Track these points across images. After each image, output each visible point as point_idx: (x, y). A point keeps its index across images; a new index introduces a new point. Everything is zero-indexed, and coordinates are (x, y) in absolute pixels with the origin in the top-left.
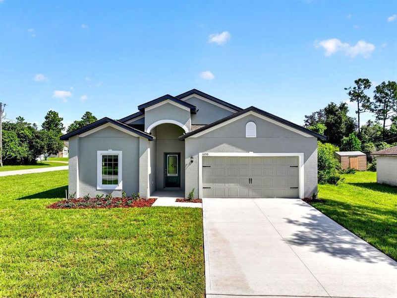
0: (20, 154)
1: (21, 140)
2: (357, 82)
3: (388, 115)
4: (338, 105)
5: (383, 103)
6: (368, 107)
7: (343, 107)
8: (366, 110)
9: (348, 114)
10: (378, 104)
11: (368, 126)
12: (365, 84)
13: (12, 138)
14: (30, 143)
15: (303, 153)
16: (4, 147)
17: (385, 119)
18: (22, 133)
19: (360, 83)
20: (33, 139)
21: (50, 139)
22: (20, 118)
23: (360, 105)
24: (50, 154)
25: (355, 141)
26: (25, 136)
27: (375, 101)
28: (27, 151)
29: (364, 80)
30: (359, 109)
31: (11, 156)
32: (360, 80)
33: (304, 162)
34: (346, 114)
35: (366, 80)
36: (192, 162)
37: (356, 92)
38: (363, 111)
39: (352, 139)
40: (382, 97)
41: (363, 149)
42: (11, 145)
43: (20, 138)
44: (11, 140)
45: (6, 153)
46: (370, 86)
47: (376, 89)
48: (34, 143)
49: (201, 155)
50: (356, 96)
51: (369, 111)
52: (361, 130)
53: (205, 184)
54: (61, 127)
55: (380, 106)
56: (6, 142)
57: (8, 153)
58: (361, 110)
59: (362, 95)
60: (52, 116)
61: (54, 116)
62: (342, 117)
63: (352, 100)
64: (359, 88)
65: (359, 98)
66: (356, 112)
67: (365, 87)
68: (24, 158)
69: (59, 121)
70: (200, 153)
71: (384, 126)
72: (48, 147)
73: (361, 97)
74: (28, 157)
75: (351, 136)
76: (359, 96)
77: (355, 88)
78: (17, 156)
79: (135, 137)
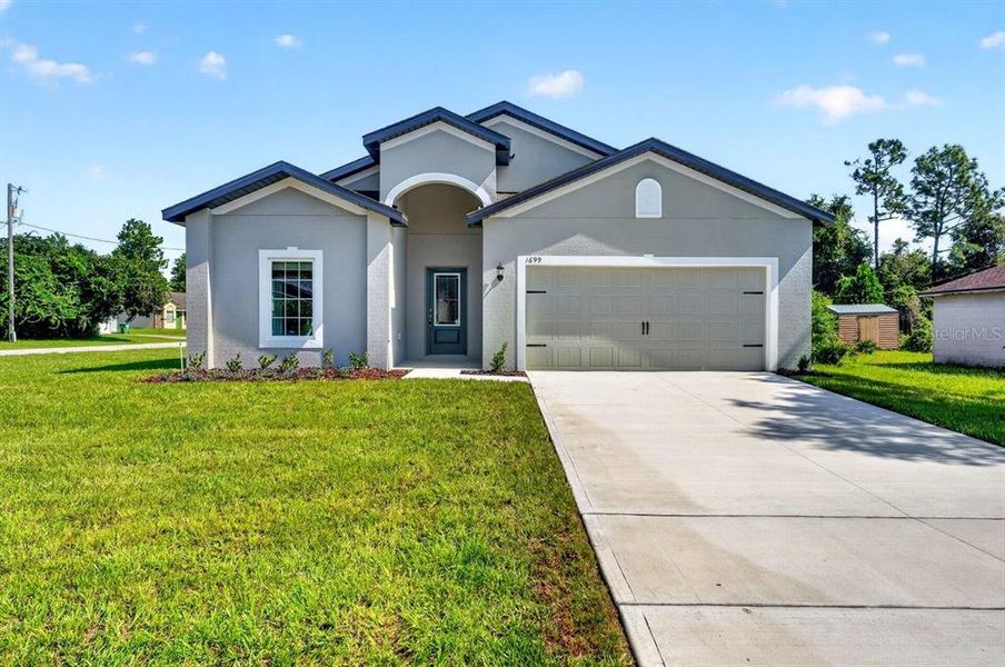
0: (58, 311)
1: (60, 279)
2: (873, 148)
3: (944, 226)
4: (829, 201)
5: (933, 195)
6: (898, 208)
7: (840, 207)
8: (895, 215)
9: (852, 224)
10: (921, 199)
11: (898, 252)
12: (892, 152)
13: (38, 274)
14: (84, 284)
15: (777, 259)
16: (19, 293)
17: (938, 235)
18: (63, 262)
19: (880, 149)
20: (90, 276)
21: (133, 275)
22: (58, 236)
23: (881, 201)
24: (134, 313)
25: (871, 281)
26: (71, 269)
27: (914, 192)
28: (74, 305)
29: (891, 142)
30: (876, 212)
31: (37, 317)
32: (880, 142)
33: (779, 281)
34: (846, 221)
35: (895, 144)
36: (500, 278)
37: (871, 172)
38: (888, 216)
39: (864, 277)
40: (929, 183)
41: (889, 300)
42: (37, 288)
43: (59, 273)
44: (37, 278)
45: (25, 309)
46: (904, 156)
47: (915, 165)
48: (93, 286)
49: (522, 260)
50: (871, 180)
51: (901, 216)
52: (880, 262)
53: (532, 337)
54: (158, 259)
55: (925, 203)
56: (24, 282)
57: (29, 309)
58: (881, 215)
59: (884, 178)
60: (136, 232)
61: (142, 235)
62: (839, 229)
63: (861, 190)
64: (878, 161)
65: (879, 186)
66: (871, 220)
67: (892, 160)
68: (69, 321)
69: (154, 245)
70: (520, 258)
71: (936, 251)
72: (128, 296)
73: (882, 183)
74: (78, 319)
75: (863, 270)
76: (877, 179)
77: (868, 162)
78: (51, 317)
79: (356, 215)
